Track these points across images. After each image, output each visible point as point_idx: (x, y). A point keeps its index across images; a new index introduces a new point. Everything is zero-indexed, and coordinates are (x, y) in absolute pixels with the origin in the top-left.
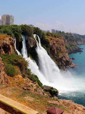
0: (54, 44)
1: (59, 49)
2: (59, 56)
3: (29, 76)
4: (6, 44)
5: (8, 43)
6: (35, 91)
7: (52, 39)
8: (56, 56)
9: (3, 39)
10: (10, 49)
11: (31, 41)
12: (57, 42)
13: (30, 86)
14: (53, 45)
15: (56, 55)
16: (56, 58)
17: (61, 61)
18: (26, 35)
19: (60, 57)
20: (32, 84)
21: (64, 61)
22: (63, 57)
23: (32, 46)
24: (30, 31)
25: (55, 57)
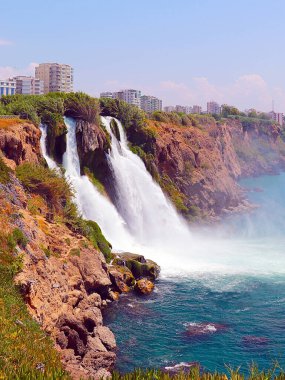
0: (176, 143)
1: (193, 157)
2: (190, 177)
3: (70, 222)
4: (12, 139)
5: (17, 137)
6: (73, 254)
7: (171, 129)
8: (180, 178)
9: (6, 129)
10: (24, 154)
11: (91, 135)
12: (189, 138)
13: (61, 242)
14: (172, 147)
15: (180, 176)
16: (181, 183)
17: (200, 194)
18: (79, 118)
19: (194, 180)
20: (71, 238)
21: (209, 193)
22: (207, 182)
23: (93, 147)
24: (88, 109)
25: (176, 180)
